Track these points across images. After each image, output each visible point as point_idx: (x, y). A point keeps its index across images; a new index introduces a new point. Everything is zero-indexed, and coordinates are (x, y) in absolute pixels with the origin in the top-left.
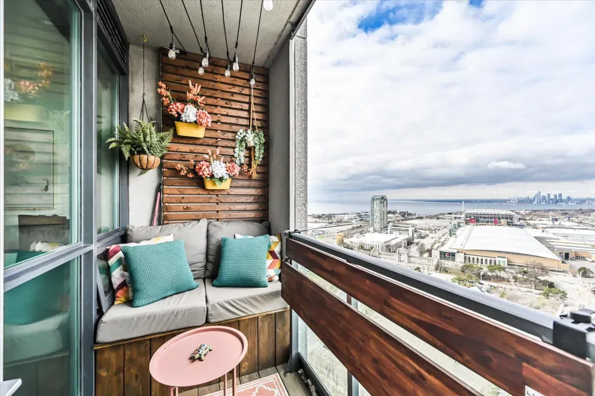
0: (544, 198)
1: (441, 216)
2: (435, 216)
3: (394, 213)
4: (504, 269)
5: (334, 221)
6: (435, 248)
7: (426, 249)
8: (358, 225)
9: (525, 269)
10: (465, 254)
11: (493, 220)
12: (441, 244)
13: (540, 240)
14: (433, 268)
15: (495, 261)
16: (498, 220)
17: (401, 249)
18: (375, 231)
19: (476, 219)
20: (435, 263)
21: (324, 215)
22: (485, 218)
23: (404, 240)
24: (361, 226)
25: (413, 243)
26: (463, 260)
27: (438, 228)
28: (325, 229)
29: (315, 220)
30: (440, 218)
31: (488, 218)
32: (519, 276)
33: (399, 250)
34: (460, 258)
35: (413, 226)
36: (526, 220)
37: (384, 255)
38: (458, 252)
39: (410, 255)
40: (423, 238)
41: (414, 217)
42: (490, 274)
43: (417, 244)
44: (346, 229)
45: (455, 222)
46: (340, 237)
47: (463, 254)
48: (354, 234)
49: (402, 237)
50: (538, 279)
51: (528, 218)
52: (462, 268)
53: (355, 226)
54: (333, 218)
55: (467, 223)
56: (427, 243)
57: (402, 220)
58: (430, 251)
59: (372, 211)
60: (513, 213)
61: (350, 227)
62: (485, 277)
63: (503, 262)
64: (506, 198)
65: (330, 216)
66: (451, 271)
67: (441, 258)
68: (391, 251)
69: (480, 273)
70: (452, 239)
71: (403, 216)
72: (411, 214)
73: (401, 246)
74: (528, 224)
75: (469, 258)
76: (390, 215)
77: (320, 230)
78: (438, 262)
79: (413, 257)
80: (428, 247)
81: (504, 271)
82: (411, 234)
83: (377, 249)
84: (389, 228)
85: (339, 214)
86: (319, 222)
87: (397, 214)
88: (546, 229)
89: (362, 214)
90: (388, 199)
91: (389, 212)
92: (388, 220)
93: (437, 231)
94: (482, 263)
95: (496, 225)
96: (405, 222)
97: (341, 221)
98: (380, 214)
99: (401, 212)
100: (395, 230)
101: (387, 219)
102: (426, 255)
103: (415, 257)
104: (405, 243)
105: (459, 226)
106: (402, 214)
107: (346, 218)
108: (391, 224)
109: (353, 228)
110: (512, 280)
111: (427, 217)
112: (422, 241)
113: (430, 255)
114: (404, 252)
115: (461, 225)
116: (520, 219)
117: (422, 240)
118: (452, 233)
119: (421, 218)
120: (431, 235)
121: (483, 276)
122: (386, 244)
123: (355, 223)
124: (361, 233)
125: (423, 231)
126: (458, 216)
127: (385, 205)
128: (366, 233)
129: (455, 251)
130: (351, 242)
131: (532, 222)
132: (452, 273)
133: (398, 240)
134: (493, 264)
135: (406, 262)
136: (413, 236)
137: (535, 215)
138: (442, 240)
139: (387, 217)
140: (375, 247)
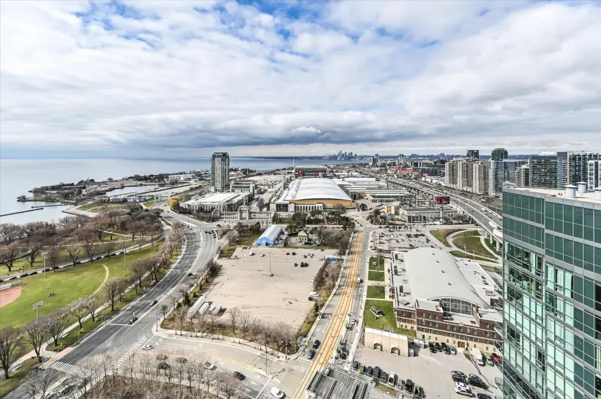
0: (343, 154)
1: (277, 172)
2: (272, 172)
3: (236, 170)
4: (320, 212)
5: (167, 182)
6: (272, 202)
7: (265, 203)
8: (198, 185)
9: (333, 210)
10: (295, 204)
11: (314, 173)
12: (277, 197)
13: (341, 186)
14: (270, 220)
15: (315, 207)
16: (317, 173)
17: (243, 206)
18: (216, 191)
19: (302, 173)
20: (272, 215)
21: (152, 176)
22: (309, 172)
23: (246, 197)
24: (200, 186)
25: (254, 199)
26: (293, 210)
27: (275, 183)
28: (154, 194)
29: (139, 183)
30: (276, 173)
31: (311, 172)
32: (330, 216)
33: (241, 208)
34: (291, 208)
35: (254, 182)
36: (333, 172)
37: (226, 215)
38: (290, 203)
39: (251, 211)
40: (262, 193)
41: (255, 174)
42: (312, 218)
43: (257, 199)
44: (183, 191)
45: (288, 176)
46: (175, 201)
47: (293, 204)
48: (193, 195)
49: (243, 195)
50: (340, 216)
51: (335, 171)
52: (293, 216)
53: (194, 186)
54: (165, 180)
55: (297, 177)
56: (266, 197)
57: (244, 177)
58: (268, 205)
59: (213, 168)
60: (326, 168)
61: (188, 188)
62: (310, 222)
63: (319, 206)
64: (322, 155)
65: (161, 177)
66: (285, 221)
67: (277, 211)
68: (233, 210)
69: (305, 219)
70: (286, 192)
71: (244, 173)
72: (252, 171)
73: (242, 204)
74: (335, 176)
75: (298, 207)
76: (233, 173)
77: (147, 194)
78: (275, 214)
79: (254, 213)
80: (266, 201)
81: (321, 214)
82: (251, 191)
83: (219, 209)
84: (231, 187)
85: (173, 174)
86: (145, 185)
87: (238, 172)
88: (345, 179)
89: (202, 173)
90: (229, 156)
91: (232, 170)
92: (230, 178)
93: (274, 186)
94: (307, 210)
95: (316, 177)
96: (246, 179)
97: (176, 182)
98: (222, 172)
99: (242, 170)
100: (237, 187)
101: (229, 177)
102: (265, 209)
103: (256, 213)
104: (246, 200)
105: (291, 180)
106: (244, 171)
107: (182, 178)
108: (232, 182)
109: (192, 189)
110: (326, 220)
111: (265, 173)
112: (262, 196)
113: (268, 209)
114: (245, 209)
115: (293, 179)
116: (330, 172)
117: (260, 195)
118: (286, 186)
119: (260, 174)
120: (269, 190)
121: (308, 220)
122: (227, 203)
123: (194, 183)
124: (201, 194)
125: (262, 187)
126: (290, 171)
127: (227, 164)
128: (206, 193)
129: (288, 202)
130: (189, 205)
131: (337, 174)
132: (286, 223)
133: (240, 198)
134: (314, 210)
135: (247, 219)
136: (253, 192)
137: (338, 168)
138: (278, 194)
139: (229, 174)
140: (216, 207)
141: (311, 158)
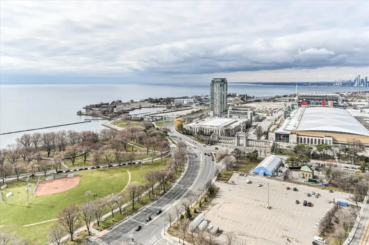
0: (362, 80)
1: (277, 99)
2: (272, 98)
3: (234, 96)
4: (329, 148)
5: (173, 105)
6: (271, 131)
7: (263, 132)
8: (198, 110)
9: (347, 146)
10: (298, 135)
11: (321, 102)
12: (277, 126)
13: (359, 119)
14: (269, 150)
15: (323, 140)
16: (326, 102)
17: (240, 132)
18: (215, 115)
19: (306, 101)
20: (271, 145)
21: (162, 99)
22: (315, 100)
23: (243, 123)
24: (201, 110)
25: (252, 126)
26: (296, 141)
27: (274, 111)
28: (163, 115)
29: (152, 105)
30: (276, 100)
31: (317, 100)
32: (342, 153)
33: (238, 134)
34: (293, 139)
35: (252, 109)
36: (348, 101)
37: (223, 139)
38: (292, 133)
39: (248, 138)
40: (260, 121)
41: (253, 100)
42: (318, 153)
43: (255, 127)
44: (185, 114)
45: (289, 104)
46: (179, 122)
47: (296, 135)
48: (194, 118)
49: (240, 121)
50: (357, 155)
51: (349, 100)
52: (295, 148)
53: (195, 110)
54: (172, 103)
55: (300, 105)
56: (264, 126)
57: (241, 104)
58: (266, 134)
59: (212, 93)
60: (338, 95)
61: (190, 111)
62: (315, 157)
63: (329, 140)
64: (333, 81)
65: (168, 101)
66: (285, 152)
67: (277, 140)
68: (231, 135)
69: (310, 153)
70: (286, 121)
71: (242, 99)
72: (250, 97)
73: (240, 130)
74: (350, 105)
75: (301, 138)
76: (231, 99)
77: (158, 115)
78: (274, 144)
79: (251, 140)
80: (265, 129)
81: (330, 149)
82: (249, 117)
83: (217, 134)
84: (229, 112)
85: (178, 98)
86: (156, 107)
87: (236, 97)
88: (364, 110)
89: (202, 98)
90: (228, 82)
91: (229, 96)
92: (228, 104)
93: (273, 114)
94: (312, 143)
95: (324, 106)
96: (244, 105)
97: (180, 105)
98: (220, 98)
99: (240, 96)
100: (234, 113)
101: (227, 102)
102: (263, 138)
103: (253, 140)
104: (244, 127)
105: (293, 108)
106: (241, 97)
107: (185, 102)
108: (230, 108)
109: (193, 113)
110: (336, 157)
111: (264, 100)
112: (259, 124)
113: (267, 138)
114: (243, 135)
115: (295, 107)
116: (343, 101)
117: (259, 123)
118: (287, 115)
119: (259, 101)
120: (268, 118)
121: (313, 155)
122: (225, 128)
123: (195, 108)
124: (201, 118)
125: (260, 114)
126: (292, 98)
127: (225, 88)
128: (205, 117)
129: (289, 133)
130: (191, 127)
131: (353, 103)
132: (286, 154)
133: (237, 124)
134: (321, 144)
135: (245, 145)
136: (251, 119)
137: (355, 97)
138: (278, 122)
139: (226, 100)
140: (215, 131)
141: (319, 84)
